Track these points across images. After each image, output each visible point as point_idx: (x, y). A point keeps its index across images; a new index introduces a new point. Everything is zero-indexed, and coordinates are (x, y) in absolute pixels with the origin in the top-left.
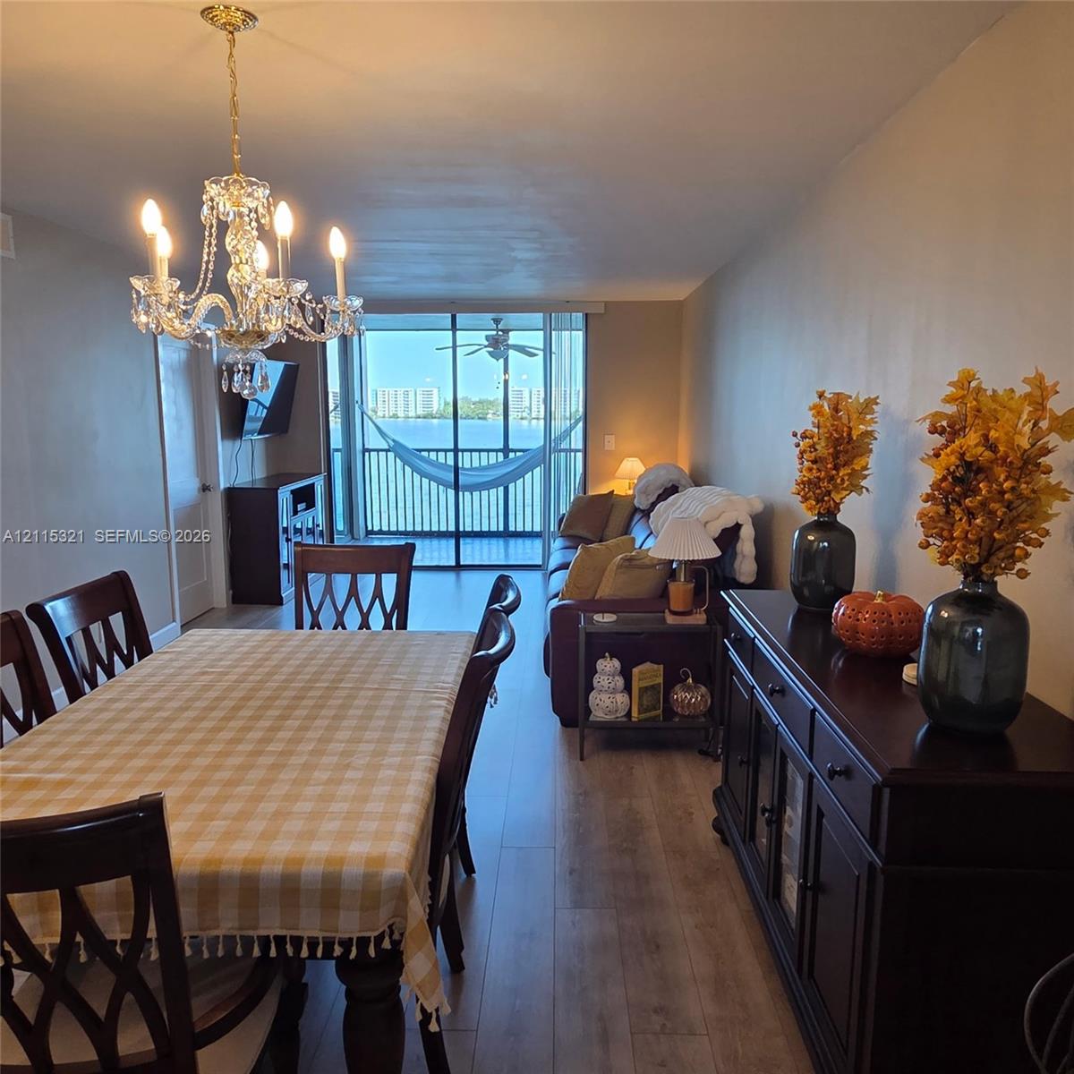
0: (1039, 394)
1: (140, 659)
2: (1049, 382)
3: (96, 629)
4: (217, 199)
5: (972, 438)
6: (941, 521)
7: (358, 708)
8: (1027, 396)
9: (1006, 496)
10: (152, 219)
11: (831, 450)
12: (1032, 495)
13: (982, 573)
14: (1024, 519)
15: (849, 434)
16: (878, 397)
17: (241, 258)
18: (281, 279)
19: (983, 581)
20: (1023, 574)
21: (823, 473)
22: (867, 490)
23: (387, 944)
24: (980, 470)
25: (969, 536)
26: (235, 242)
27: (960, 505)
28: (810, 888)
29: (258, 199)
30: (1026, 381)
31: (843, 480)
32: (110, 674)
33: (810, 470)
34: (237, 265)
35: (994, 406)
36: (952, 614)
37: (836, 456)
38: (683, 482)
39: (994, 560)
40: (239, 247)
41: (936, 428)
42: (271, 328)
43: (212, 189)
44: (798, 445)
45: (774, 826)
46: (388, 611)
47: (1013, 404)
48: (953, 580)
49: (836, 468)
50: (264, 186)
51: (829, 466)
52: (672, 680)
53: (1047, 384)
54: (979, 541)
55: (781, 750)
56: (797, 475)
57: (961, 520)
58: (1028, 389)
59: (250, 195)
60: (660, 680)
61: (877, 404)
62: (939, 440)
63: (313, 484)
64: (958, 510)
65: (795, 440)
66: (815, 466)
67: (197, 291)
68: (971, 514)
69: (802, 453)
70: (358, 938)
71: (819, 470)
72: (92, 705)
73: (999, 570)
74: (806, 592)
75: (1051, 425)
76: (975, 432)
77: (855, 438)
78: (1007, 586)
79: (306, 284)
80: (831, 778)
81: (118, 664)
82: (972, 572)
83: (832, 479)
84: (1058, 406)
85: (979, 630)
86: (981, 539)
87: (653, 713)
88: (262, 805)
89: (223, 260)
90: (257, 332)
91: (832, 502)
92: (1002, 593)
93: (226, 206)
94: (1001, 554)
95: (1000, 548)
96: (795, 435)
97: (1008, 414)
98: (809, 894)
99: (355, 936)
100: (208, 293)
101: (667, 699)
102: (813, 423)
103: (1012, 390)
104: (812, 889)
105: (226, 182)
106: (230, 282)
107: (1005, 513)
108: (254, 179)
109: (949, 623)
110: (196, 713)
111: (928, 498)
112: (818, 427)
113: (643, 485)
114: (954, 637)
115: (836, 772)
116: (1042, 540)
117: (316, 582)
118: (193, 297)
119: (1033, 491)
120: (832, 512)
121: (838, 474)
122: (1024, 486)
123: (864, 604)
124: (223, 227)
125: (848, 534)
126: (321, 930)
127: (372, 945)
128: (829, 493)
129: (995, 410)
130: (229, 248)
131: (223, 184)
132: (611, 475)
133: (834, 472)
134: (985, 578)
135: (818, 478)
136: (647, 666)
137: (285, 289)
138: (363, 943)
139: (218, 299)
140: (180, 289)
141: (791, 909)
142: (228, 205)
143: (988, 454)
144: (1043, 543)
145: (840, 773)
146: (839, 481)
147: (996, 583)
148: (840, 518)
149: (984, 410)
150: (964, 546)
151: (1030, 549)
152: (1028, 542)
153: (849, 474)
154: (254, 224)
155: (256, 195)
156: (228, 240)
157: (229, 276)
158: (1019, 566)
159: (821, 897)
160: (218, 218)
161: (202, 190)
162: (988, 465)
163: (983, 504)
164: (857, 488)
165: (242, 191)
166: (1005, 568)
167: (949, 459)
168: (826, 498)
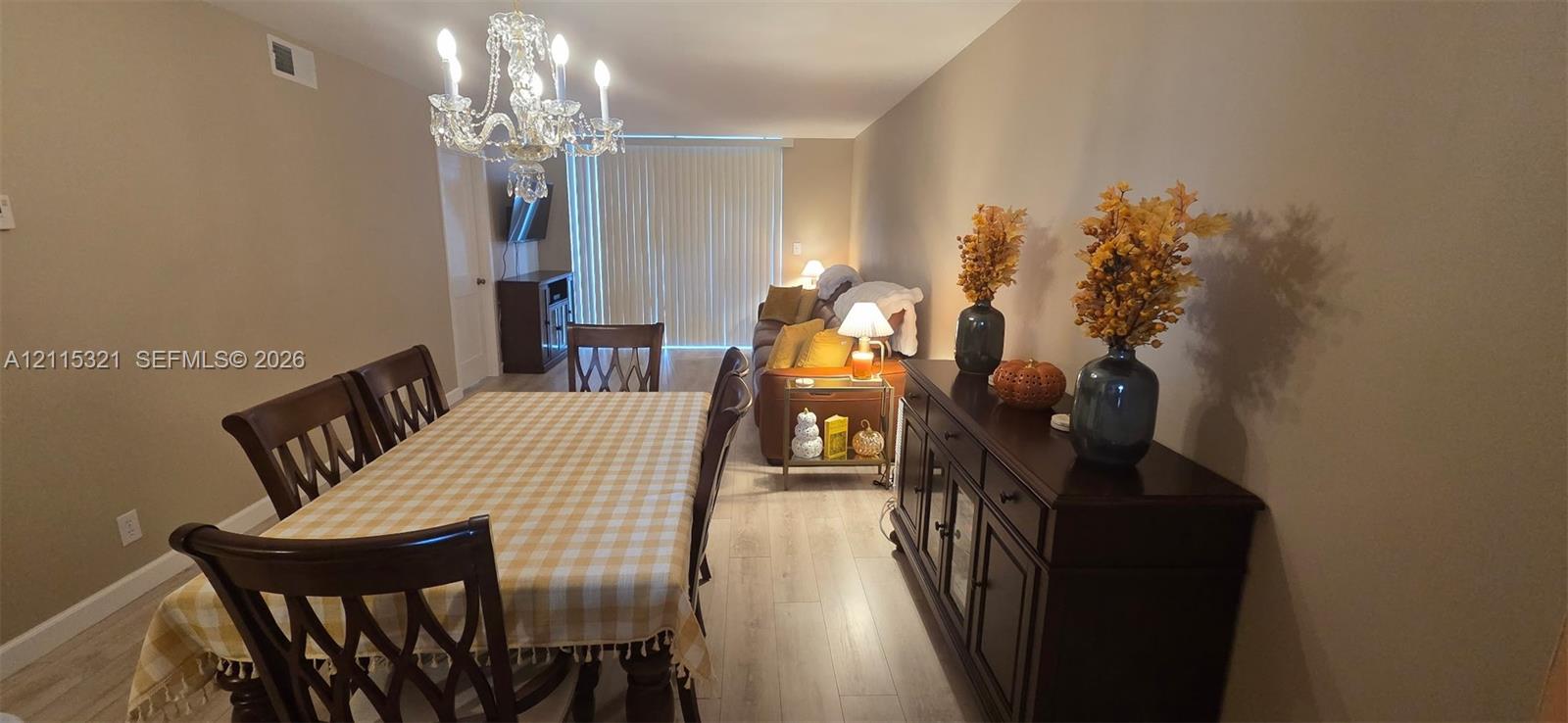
0: (1179, 202)
1: (439, 416)
2: (1188, 192)
3: (403, 392)
4: (500, 32)
5: (1122, 237)
6: (1093, 303)
7: (622, 455)
8: (1171, 203)
9: (1152, 283)
10: (446, 45)
11: (990, 251)
12: (1173, 282)
13: (1125, 343)
14: (1164, 300)
15: (1004, 238)
16: (1026, 210)
17: (521, 84)
18: (558, 101)
19: (1125, 350)
20: (1157, 344)
21: (983, 269)
22: (1015, 282)
23: (656, 647)
24: (1128, 262)
25: (1119, 314)
26: (515, 70)
27: (1111, 290)
28: (980, 585)
29: (535, 33)
30: (1169, 191)
31: (998, 274)
32: (416, 428)
33: (972, 266)
34: (519, 89)
35: (1143, 211)
36: (1101, 375)
37: (992, 255)
38: (856, 279)
39: (1135, 333)
40: (520, 74)
41: (1090, 230)
42: (549, 142)
43: (496, 24)
44: (961, 247)
45: (946, 538)
46: (643, 376)
47: (1161, 209)
48: (1101, 349)
49: (993, 264)
50: (540, 22)
51: (988, 263)
52: (853, 429)
53: (1187, 194)
54: (1126, 319)
55: (954, 481)
56: (961, 271)
57: (1110, 302)
58: (1170, 197)
59: (528, 30)
60: (846, 429)
61: (1025, 214)
62: (1093, 240)
63: (565, 279)
64: (1109, 294)
65: (960, 243)
66: (976, 264)
67: (486, 110)
68: (1119, 299)
69: (965, 252)
70: (632, 643)
71: (979, 267)
72: (401, 455)
73: (1140, 342)
74: (967, 361)
75: (1187, 226)
76: (1124, 233)
77: (1008, 241)
78: (1144, 354)
79: (578, 106)
80: (1003, 501)
81: (422, 420)
82: (1116, 342)
83: (989, 273)
84: (1193, 211)
85: (1121, 388)
86: (1127, 316)
87: (840, 454)
88: (544, 537)
89: (506, 85)
90: (536, 147)
91: (988, 292)
92: (1139, 360)
93: (508, 38)
94: (1142, 329)
95: (1142, 324)
96: (959, 239)
97: (1155, 218)
98: (979, 589)
99: (629, 642)
100: (493, 113)
101: (850, 443)
102: (974, 230)
103: (1158, 199)
104: (981, 584)
105: (508, 17)
106: (512, 104)
107: (1150, 296)
108: (533, 16)
109: (1097, 382)
110: (465, 461)
111: (1084, 285)
112: (979, 233)
113: (823, 282)
114: (1100, 393)
115: (1007, 498)
116: (1177, 317)
117: (585, 353)
118: (482, 115)
119: (1174, 278)
120: (988, 299)
121: (994, 270)
122: (1165, 275)
123: (1017, 369)
124: (505, 57)
125: (1000, 317)
126: (602, 639)
127: (644, 647)
128: (986, 284)
129: (1143, 214)
130: (511, 75)
131: (505, 19)
132: (798, 274)
133: (991, 268)
134: (1127, 348)
135: (978, 272)
136: (836, 418)
137: (562, 109)
138: (636, 646)
139: (503, 118)
140: (472, 107)
141: (959, 602)
142: (510, 36)
143: (1136, 250)
144: (1177, 320)
145: (1010, 498)
146: (995, 275)
147: (1134, 351)
148: (993, 304)
149: (1134, 215)
150: (1116, 322)
151: (1167, 324)
152: (1165, 318)
153: (1003, 269)
154: (532, 56)
155: (534, 29)
156: (510, 68)
157: (511, 99)
158: (1152, 338)
159: (988, 592)
160: (501, 48)
161: (487, 24)
162: (1135, 258)
163: (1132, 289)
164: (1008, 281)
165: (522, 26)
166: (1142, 340)
167: (1103, 253)
168: (984, 288)
